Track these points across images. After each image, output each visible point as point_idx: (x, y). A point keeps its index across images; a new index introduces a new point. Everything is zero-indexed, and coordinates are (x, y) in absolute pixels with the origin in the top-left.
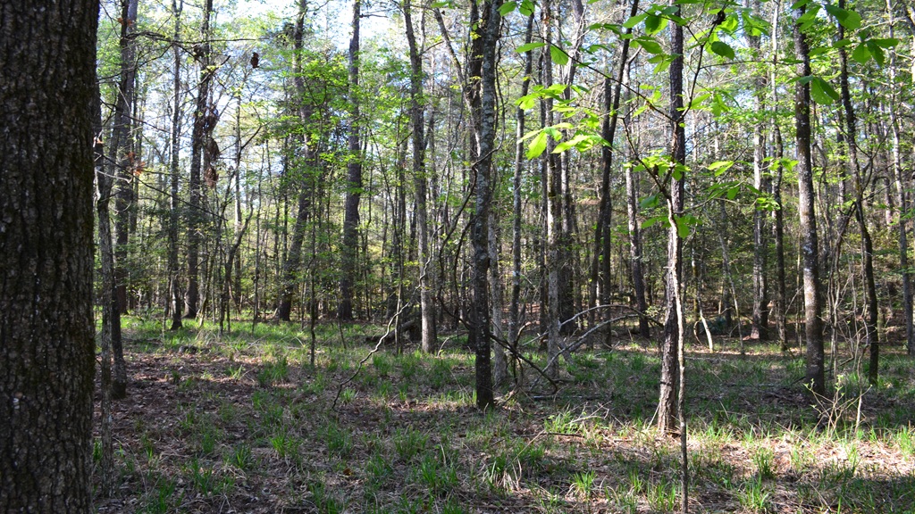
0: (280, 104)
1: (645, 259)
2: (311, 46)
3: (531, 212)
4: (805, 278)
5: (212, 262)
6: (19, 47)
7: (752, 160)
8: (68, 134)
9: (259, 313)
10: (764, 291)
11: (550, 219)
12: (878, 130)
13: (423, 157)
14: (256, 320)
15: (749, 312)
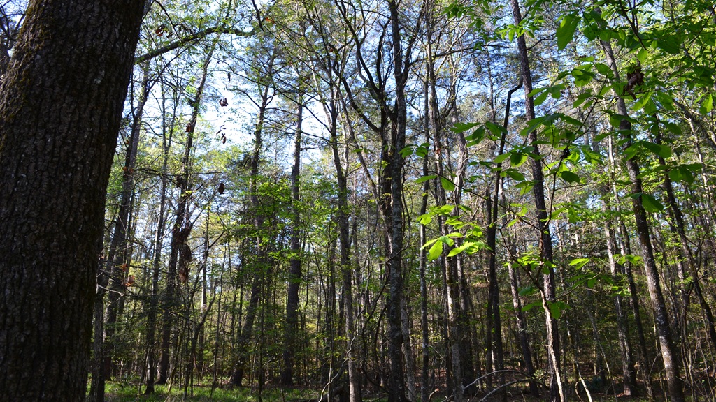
0: (240, 213)
1: (529, 331)
2: (263, 172)
3: (435, 293)
4: (661, 344)
5: (181, 337)
6: (50, 202)
7: (606, 248)
8: (79, 264)
9: (217, 380)
10: (630, 354)
11: (450, 301)
12: (701, 221)
13: (349, 253)
14: (215, 385)
15: (620, 372)
